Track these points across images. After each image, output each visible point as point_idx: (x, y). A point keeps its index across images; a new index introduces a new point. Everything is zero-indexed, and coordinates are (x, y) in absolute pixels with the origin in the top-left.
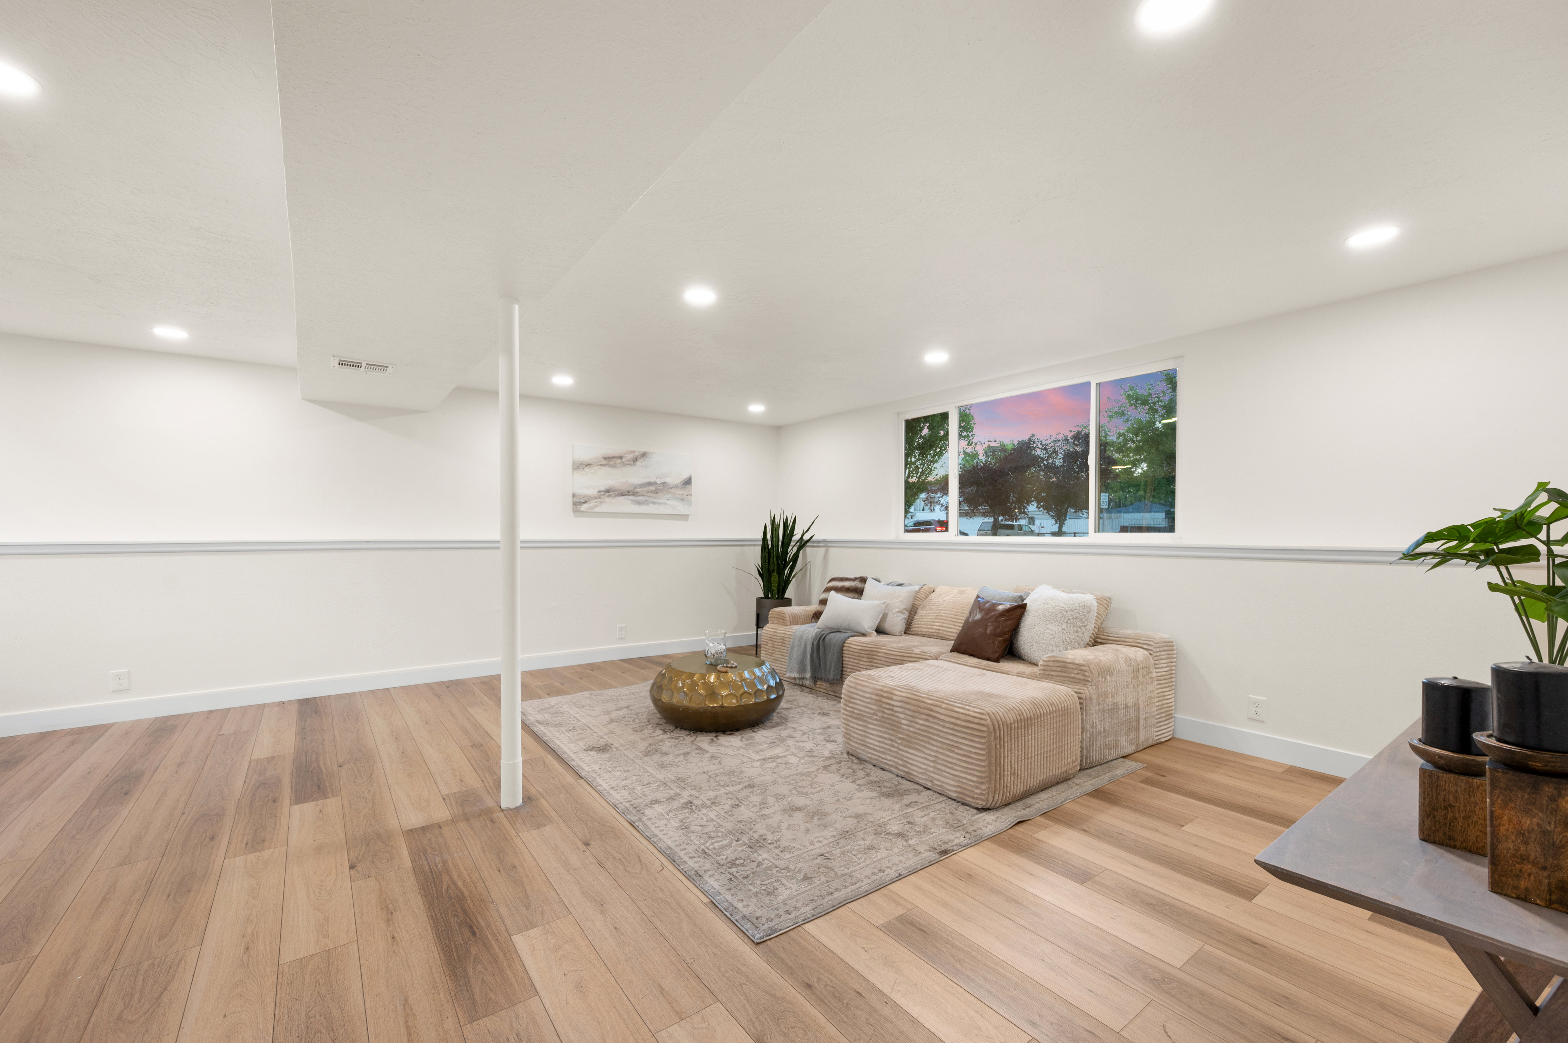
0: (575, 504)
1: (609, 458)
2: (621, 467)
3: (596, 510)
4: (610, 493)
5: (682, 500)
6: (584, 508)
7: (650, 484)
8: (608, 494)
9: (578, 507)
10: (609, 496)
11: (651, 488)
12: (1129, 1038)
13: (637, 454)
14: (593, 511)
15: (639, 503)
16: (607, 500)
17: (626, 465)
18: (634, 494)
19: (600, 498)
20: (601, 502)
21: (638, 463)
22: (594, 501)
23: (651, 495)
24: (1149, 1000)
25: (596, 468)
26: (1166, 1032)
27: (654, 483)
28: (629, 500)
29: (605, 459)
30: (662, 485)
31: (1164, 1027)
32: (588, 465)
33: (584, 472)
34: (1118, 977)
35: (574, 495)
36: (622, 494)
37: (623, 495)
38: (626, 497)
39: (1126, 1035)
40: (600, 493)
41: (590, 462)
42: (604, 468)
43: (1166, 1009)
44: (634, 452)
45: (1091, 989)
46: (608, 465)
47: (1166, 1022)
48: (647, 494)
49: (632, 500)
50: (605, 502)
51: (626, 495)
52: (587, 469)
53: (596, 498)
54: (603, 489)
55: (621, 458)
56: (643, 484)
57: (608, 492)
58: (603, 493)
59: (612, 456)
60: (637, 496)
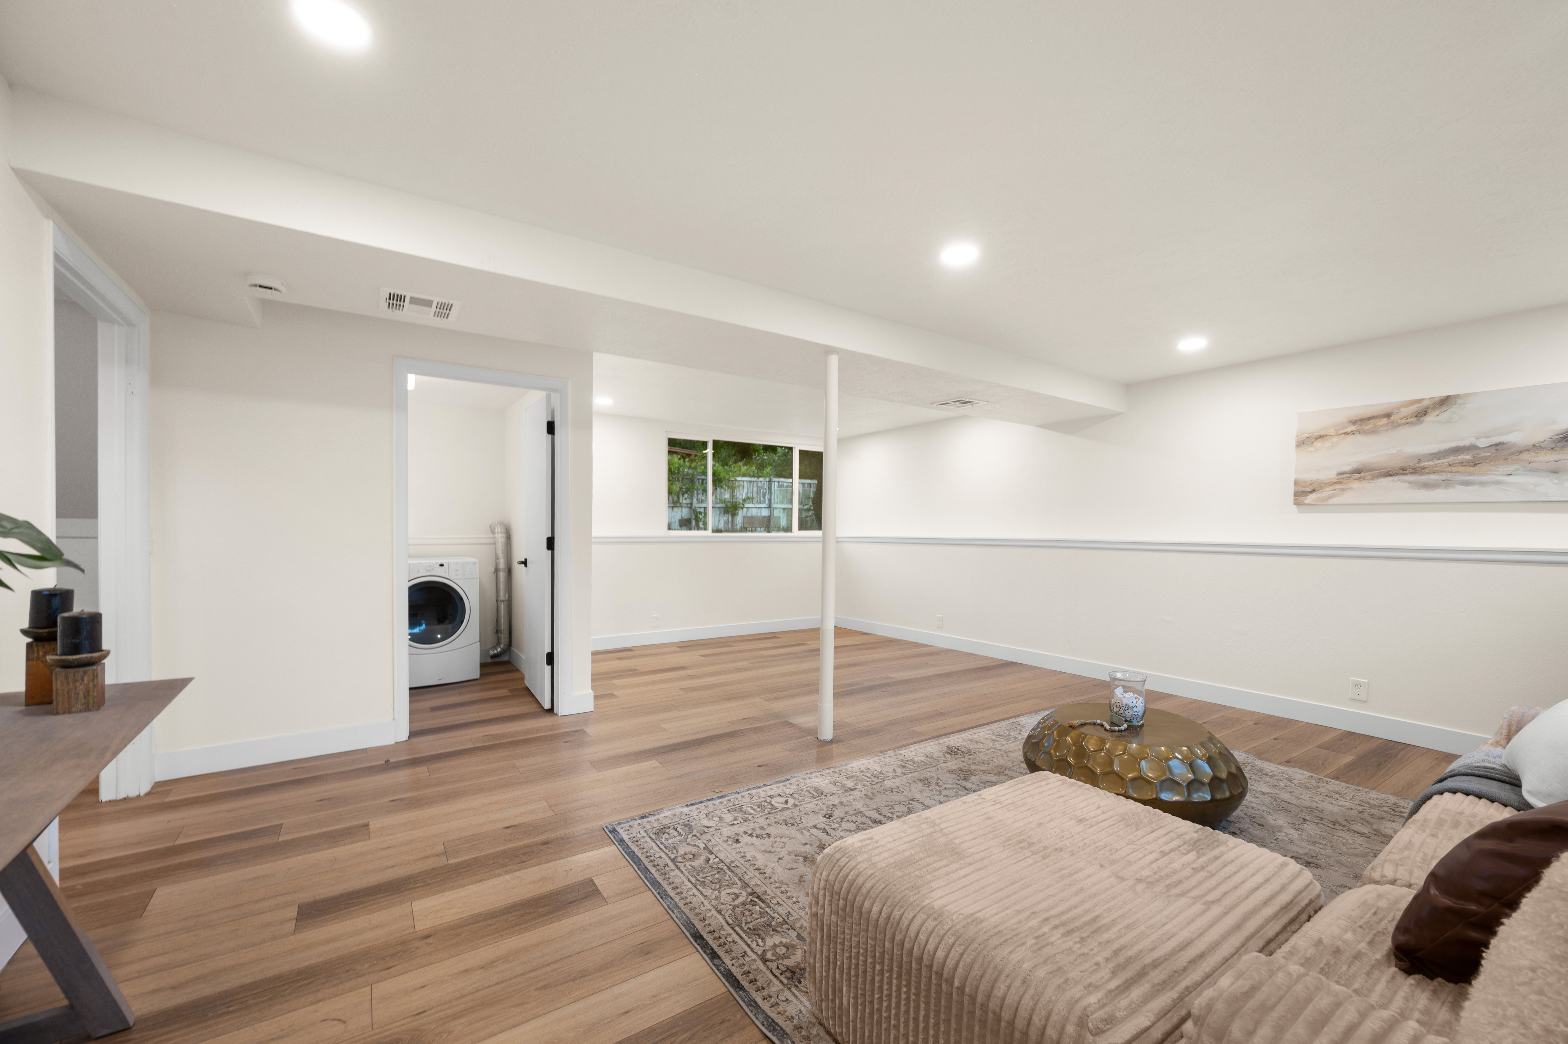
0: (1296, 494)
1: (1362, 420)
2: (1387, 430)
3: (1331, 501)
4: (1362, 474)
5: (1555, 472)
6: (1310, 499)
7: (1457, 450)
8: (1358, 476)
9: (1301, 499)
10: (1359, 479)
11: (1460, 457)
12: (361, 990)
13: (1426, 403)
14: (1327, 503)
15: (1427, 486)
16: (1356, 485)
17: (1399, 425)
18: (1415, 471)
19: (1341, 483)
20: (1343, 490)
21: (1430, 418)
22: (1330, 488)
23: (1461, 469)
24: (375, 1026)
25: (1335, 439)
26: (339, 1020)
27: (1472, 448)
28: (1404, 481)
29: (1354, 423)
30: (1493, 448)
31: (344, 1022)
32: (1321, 437)
33: (1312, 449)
34: (417, 1017)
35: (1296, 483)
36: (1389, 474)
37: (1391, 475)
38: (1396, 478)
39: (364, 989)
40: (1341, 477)
41: (1322, 433)
42: (1351, 437)
43: (354, 1035)
44: (1419, 401)
45: (424, 989)
46: (1359, 432)
47: (346, 1027)
48: (1449, 469)
49: (1410, 482)
50: (1351, 488)
51: (1397, 474)
52: (1318, 444)
53: (1333, 484)
54: (1347, 468)
55: (1388, 415)
56: (1440, 452)
57: (1359, 472)
58: (1349, 475)
59: (1370, 416)
60: (1422, 474)
